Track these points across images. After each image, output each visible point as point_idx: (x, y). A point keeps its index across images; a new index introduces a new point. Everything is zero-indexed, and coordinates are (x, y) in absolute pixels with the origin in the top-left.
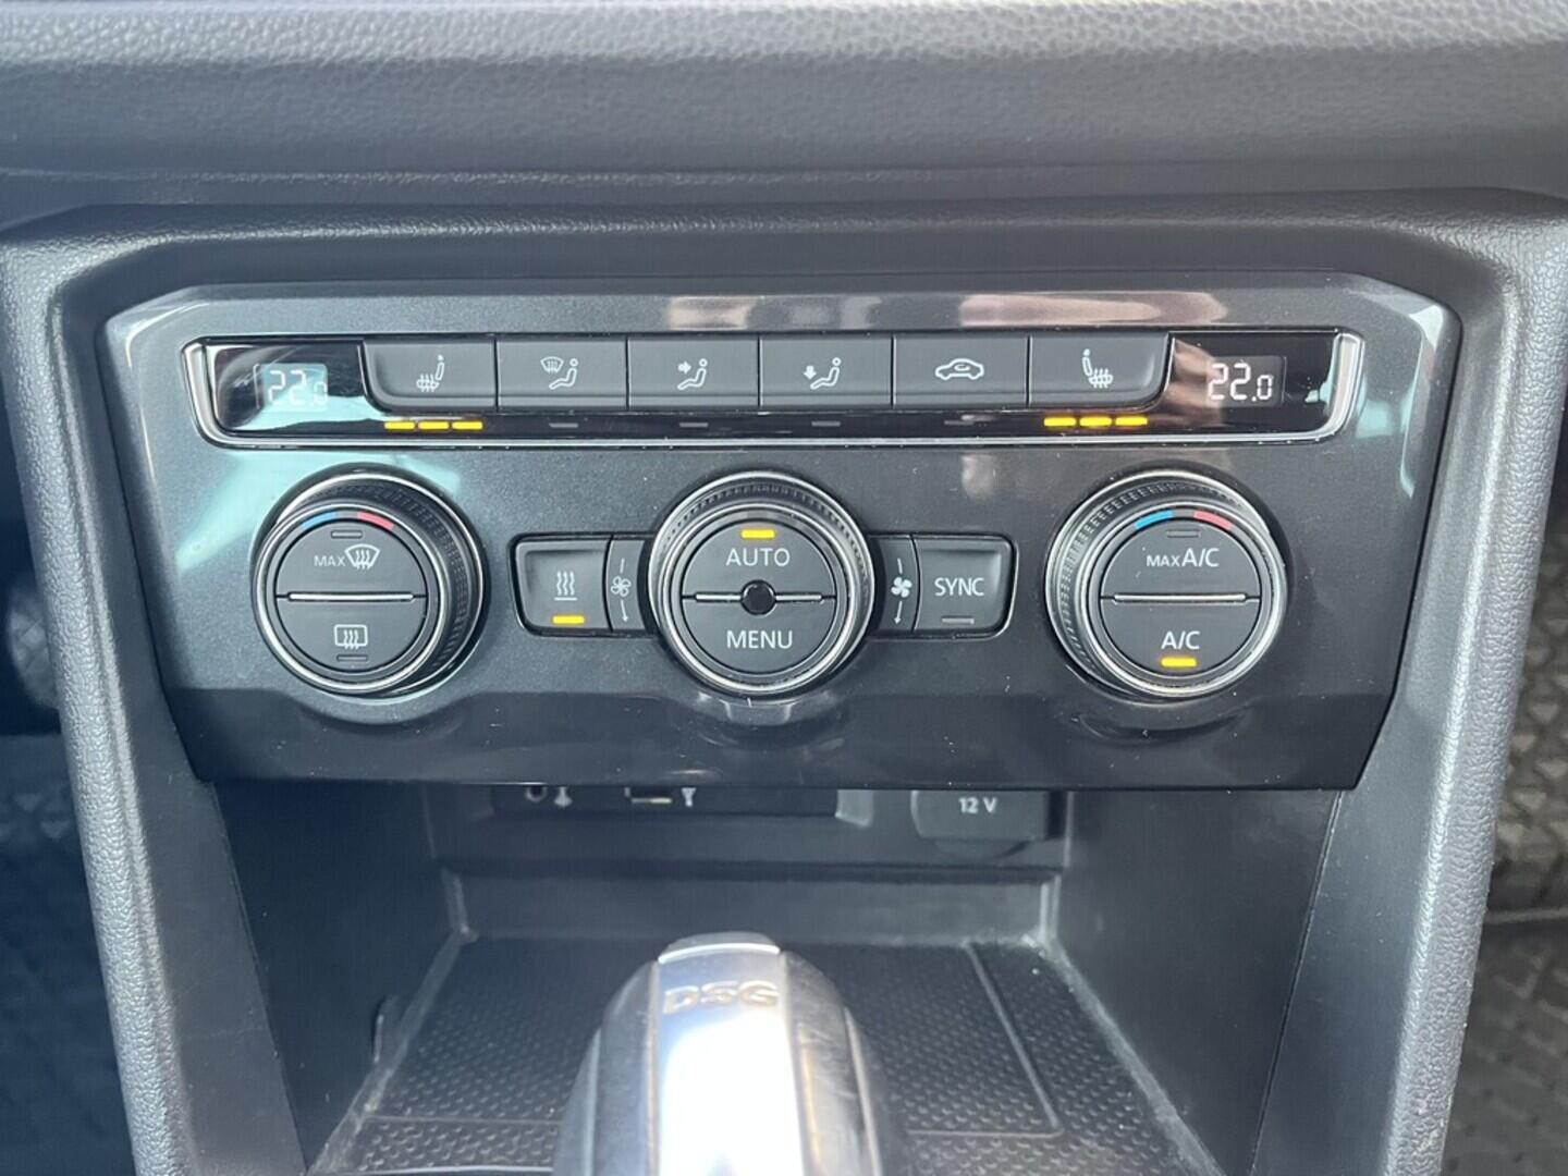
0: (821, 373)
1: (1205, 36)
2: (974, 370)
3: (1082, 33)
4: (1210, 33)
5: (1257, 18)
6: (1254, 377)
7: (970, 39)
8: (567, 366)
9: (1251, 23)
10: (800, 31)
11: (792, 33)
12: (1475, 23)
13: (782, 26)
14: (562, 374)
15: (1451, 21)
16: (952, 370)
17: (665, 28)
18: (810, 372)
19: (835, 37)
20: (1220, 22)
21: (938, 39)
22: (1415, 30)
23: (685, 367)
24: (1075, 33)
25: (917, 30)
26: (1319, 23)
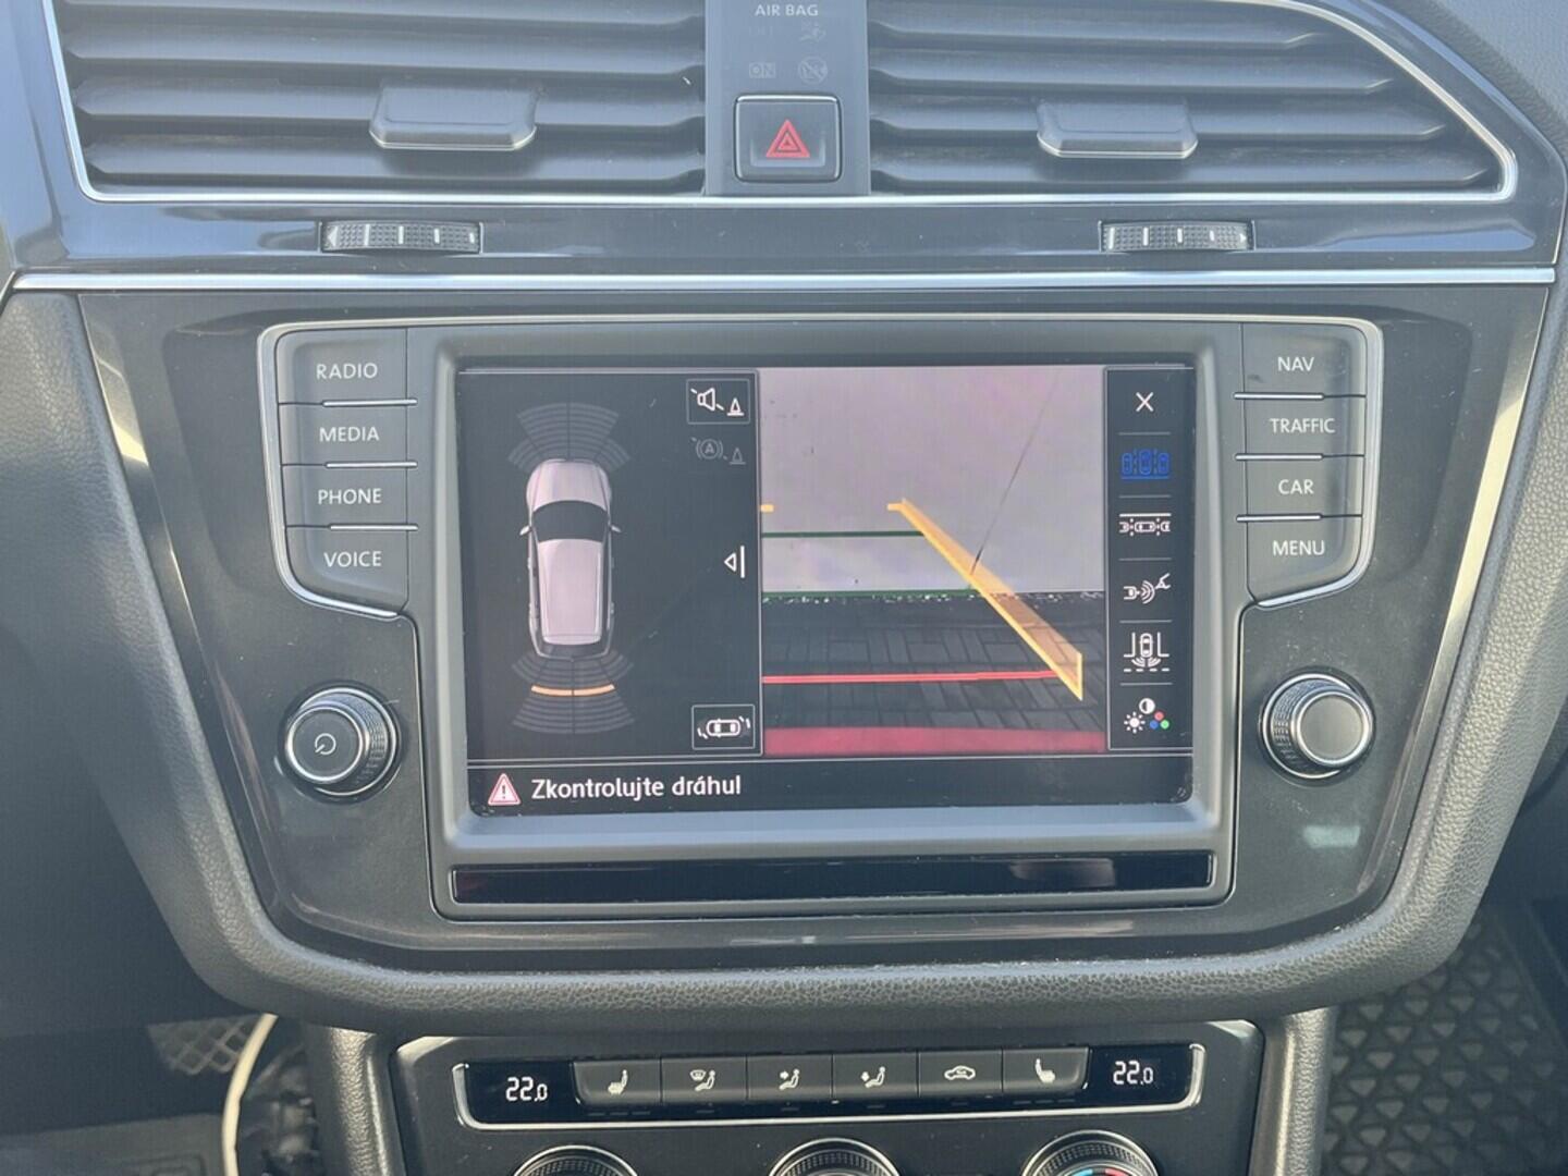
0: (873, 1076)
1: (1092, 995)
2: (969, 1074)
3: (1027, 995)
4: (1095, 993)
5: (1119, 987)
6: (1142, 1069)
7: (966, 997)
8: (708, 1076)
9: (1117, 989)
10: (873, 995)
11: (869, 996)
12: (1235, 986)
13: (864, 993)
14: (705, 1080)
15: (1222, 986)
16: (955, 1073)
17: (798, 994)
18: (865, 1076)
19: (893, 998)
20: (1101, 989)
21: (950, 998)
22: (1203, 990)
23: (784, 1075)
24: (1023, 994)
25: (938, 994)
26: (1152, 988)
